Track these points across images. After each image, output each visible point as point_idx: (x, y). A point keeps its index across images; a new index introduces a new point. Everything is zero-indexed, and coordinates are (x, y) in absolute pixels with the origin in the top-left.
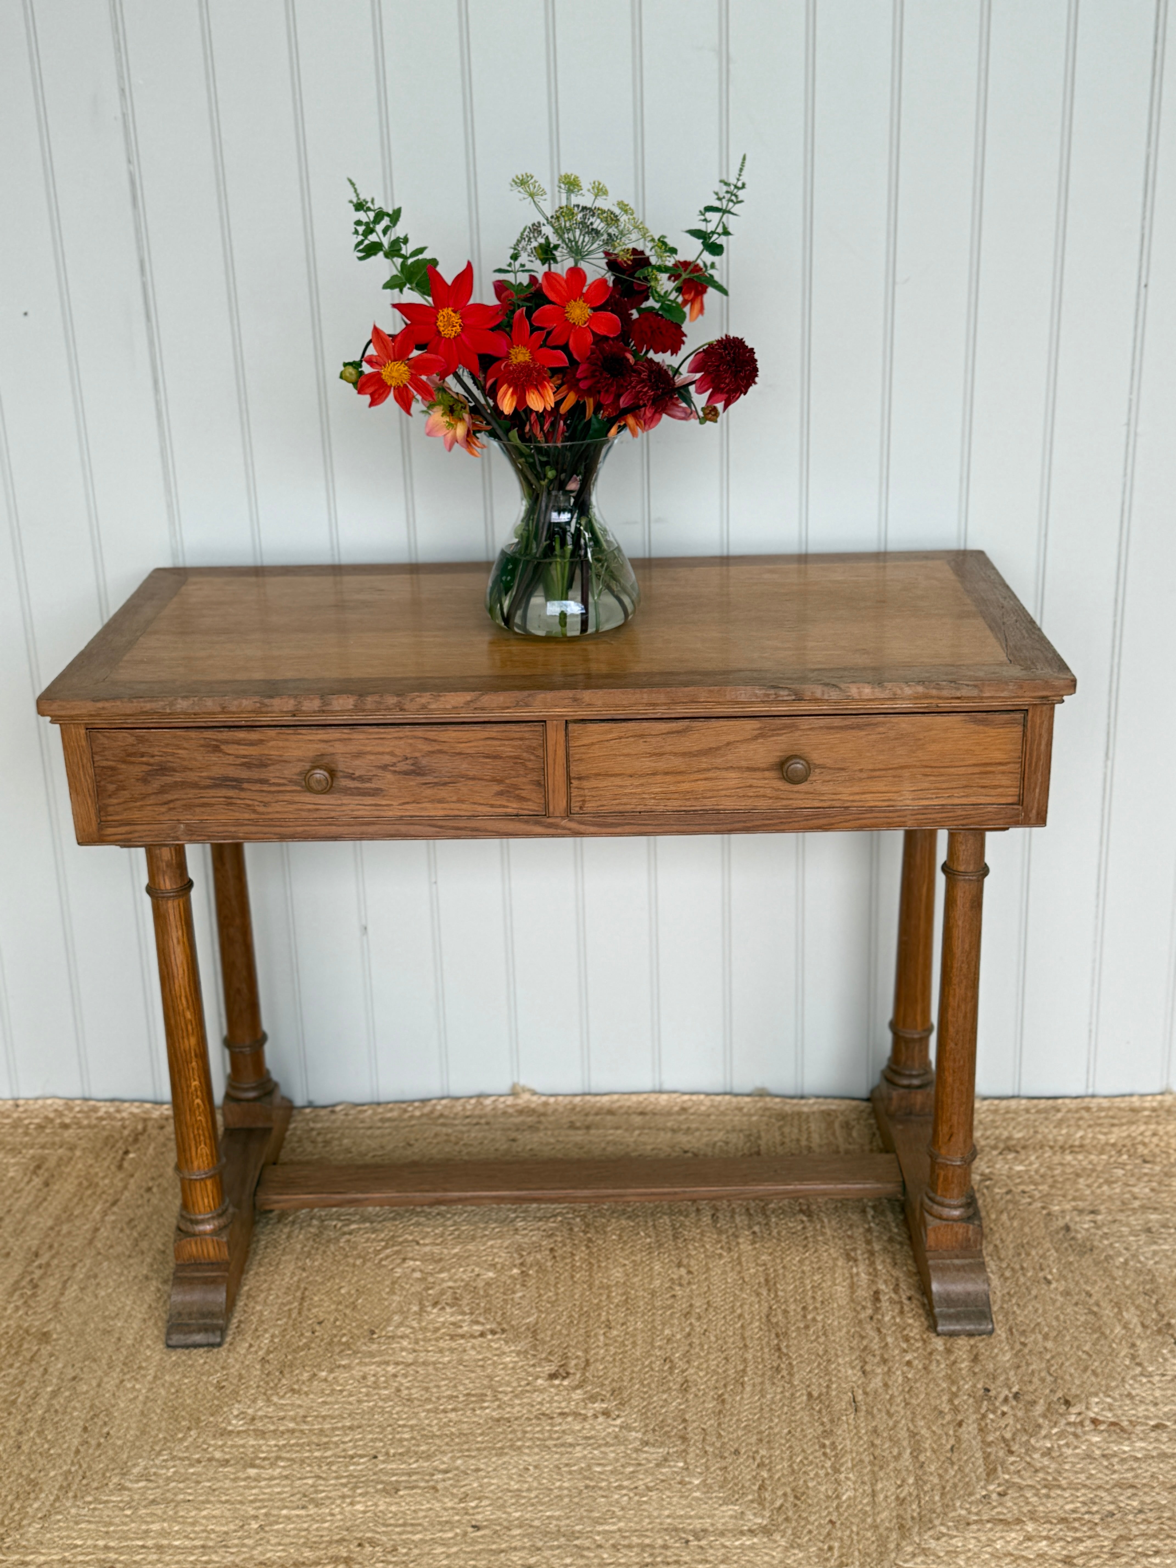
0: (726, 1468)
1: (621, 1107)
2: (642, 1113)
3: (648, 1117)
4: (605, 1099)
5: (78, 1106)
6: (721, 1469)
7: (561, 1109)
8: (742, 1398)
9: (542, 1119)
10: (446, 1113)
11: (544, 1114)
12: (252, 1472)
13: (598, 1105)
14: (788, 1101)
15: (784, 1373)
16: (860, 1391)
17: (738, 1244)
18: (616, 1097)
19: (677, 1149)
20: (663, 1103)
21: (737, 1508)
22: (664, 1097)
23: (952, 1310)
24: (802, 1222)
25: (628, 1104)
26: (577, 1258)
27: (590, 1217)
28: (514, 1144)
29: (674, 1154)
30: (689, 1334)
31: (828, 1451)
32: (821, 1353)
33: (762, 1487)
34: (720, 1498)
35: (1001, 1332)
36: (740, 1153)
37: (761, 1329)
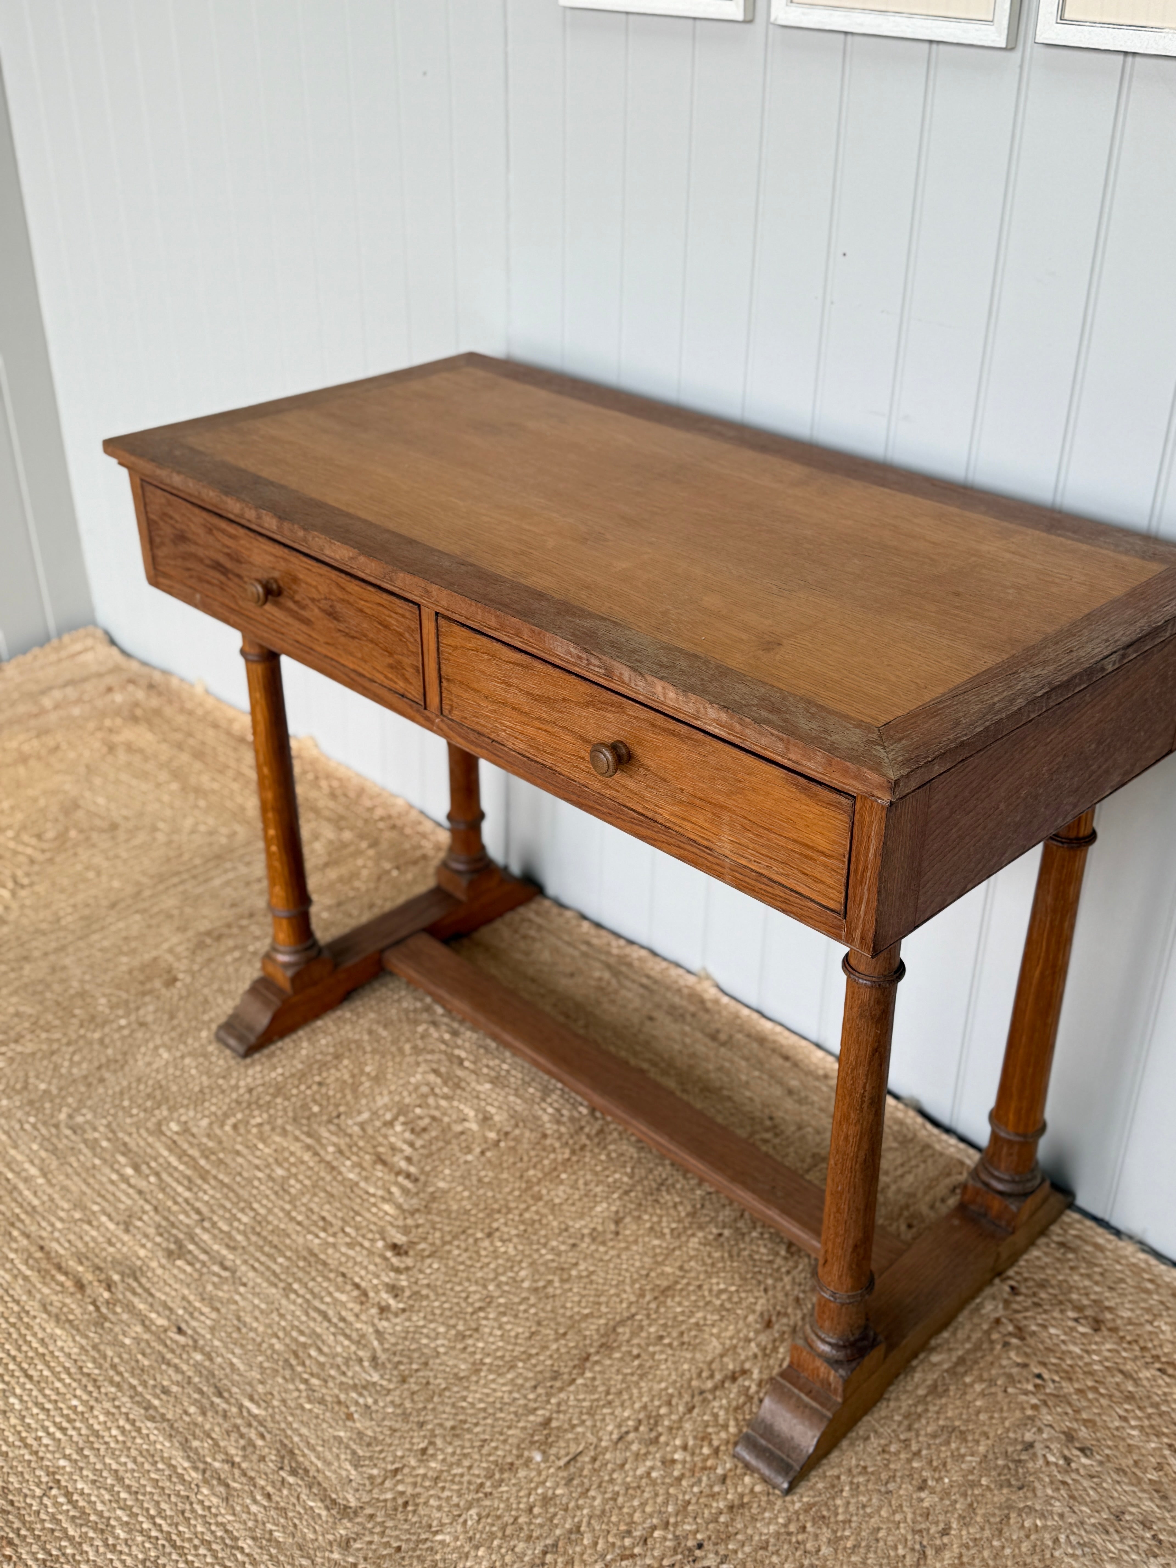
0: (395, 1431)
1: (774, 1042)
2: (786, 1058)
3: (788, 1064)
4: (769, 1025)
5: (414, 815)
6: (390, 1428)
7: (725, 1013)
8: (493, 1381)
9: (701, 1014)
10: (636, 963)
11: (707, 1010)
12: (129, 1171)
13: (759, 1028)
14: (929, 1126)
15: (558, 1384)
16: (592, 1454)
17: (693, 1235)
18: (778, 1029)
19: (767, 1111)
20: (814, 1060)
21: (353, 1472)
22: (820, 1054)
23: (763, 1442)
24: (777, 1254)
25: (784, 1042)
26: (552, 1156)
27: (612, 1126)
28: (648, 1023)
29: (758, 1114)
30: (536, 1290)
31: (488, 1484)
32: (613, 1390)
33: (396, 1471)
34: (354, 1453)
35: (798, 1501)
36: (816, 1150)
37: (598, 1330)
